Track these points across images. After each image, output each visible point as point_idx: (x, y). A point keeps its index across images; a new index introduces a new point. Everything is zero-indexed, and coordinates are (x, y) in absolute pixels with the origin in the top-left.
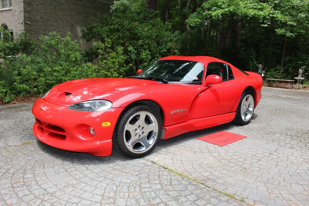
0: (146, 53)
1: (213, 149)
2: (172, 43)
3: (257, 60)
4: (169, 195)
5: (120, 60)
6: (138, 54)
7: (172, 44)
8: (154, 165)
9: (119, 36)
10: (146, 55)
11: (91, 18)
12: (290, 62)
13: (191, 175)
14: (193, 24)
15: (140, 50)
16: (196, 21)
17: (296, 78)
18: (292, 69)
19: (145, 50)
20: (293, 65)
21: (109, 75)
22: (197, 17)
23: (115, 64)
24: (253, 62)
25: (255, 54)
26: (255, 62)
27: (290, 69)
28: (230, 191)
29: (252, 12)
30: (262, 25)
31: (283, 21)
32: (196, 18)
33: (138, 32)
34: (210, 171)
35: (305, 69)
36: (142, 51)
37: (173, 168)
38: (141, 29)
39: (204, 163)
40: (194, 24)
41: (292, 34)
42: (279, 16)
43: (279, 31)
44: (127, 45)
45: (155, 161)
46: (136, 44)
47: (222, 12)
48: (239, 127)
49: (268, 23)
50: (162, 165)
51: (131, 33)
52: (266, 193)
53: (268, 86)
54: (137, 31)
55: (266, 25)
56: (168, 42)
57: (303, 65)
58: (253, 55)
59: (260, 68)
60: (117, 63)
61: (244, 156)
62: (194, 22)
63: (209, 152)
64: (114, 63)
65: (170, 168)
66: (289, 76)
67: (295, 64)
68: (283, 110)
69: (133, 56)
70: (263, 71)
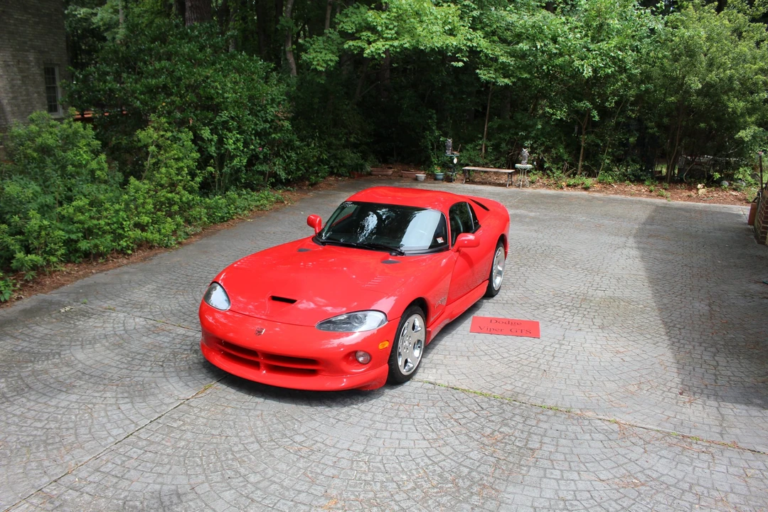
0: (234, 139)
1: (486, 348)
2: (277, 106)
3: (439, 128)
4: (493, 421)
5: (191, 162)
6: (221, 142)
7: (277, 109)
8: (437, 387)
9: (173, 103)
10: (234, 143)
11: (16, 17)
12: (501, 129)
13: (494, 392)
14: (321, 66)
15: (223, 133)
16: (328, 60)
17: (518, 165)
18: (507, 145)
19: (230, 131)
20: (507, 137)
21: (175, 199)
22: (327, 49)
23: (183, 172)
24: (432, 132)
25: (435, 116)
26: (436, 131)
27: (503, 145)
28: (550, 403)
29: (437, 42)
30: (454, 64)
31: (491, 56)
32: (324, 52)
33: (214, 94)
34: (510, 382)
35: (532, 147)
36: (225, 135)
37: (464, 387)
38: (219, 87)
39: (494, 373)
40: (325, 65)
41: (506, 80)
42: (482, 43)
43: (484, 74)
44: (191, 122)
45: (432, 381)
46: (211, 120)
47: (387, 47)
48: (490, 301)
49: (465, 59)
50: (447, 385)
51: (198, 96)
52: (586, 398)
53: (466, 182)
54: (213, 91)
55: (461, 64)
56: (268, 104)
57: (527, 138)
58: (431, 118)
59: (449, 147)
60: (186, 169)
61: (533, 354)
62: (323, 60)
63: (486, 354)
64: (180, 170)
65: (460, 387)
66: (502, 158)
67: (512, 134)
68: (529, 251)
69: (212, 150)
70: (455, 153)
